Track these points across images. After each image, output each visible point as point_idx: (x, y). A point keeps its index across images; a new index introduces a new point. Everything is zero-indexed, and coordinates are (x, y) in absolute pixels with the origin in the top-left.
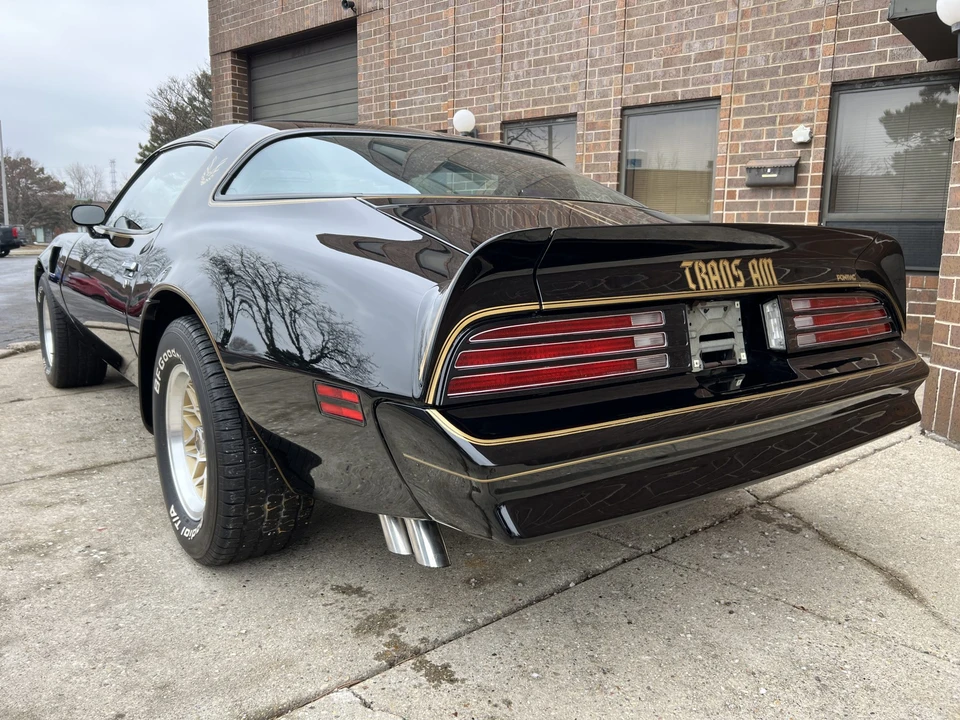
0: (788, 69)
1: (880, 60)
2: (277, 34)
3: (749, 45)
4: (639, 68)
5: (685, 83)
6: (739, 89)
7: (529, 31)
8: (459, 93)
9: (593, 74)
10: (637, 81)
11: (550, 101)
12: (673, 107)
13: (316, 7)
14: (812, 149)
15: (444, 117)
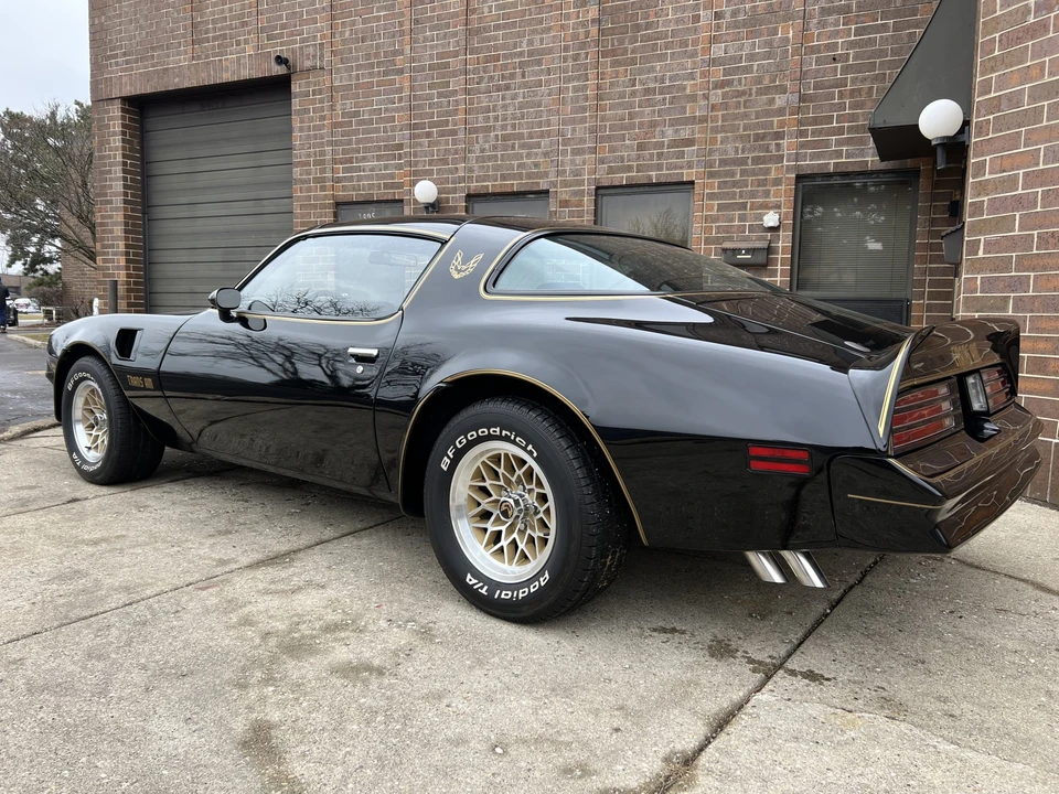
0: (756, 160)
1: (837, 158)
2: (186, 84)
3: (719, 136)
4: (613, 150)
5: (659, 167)
6: (711, 175)
7: (495, 106)
8: (416, 164)
9: (564, 153)
10: (610, 162)
11: (520, 176)
12: (647, 189)
13: (239, 59)
14: (781, 233)
15: (400, 186)
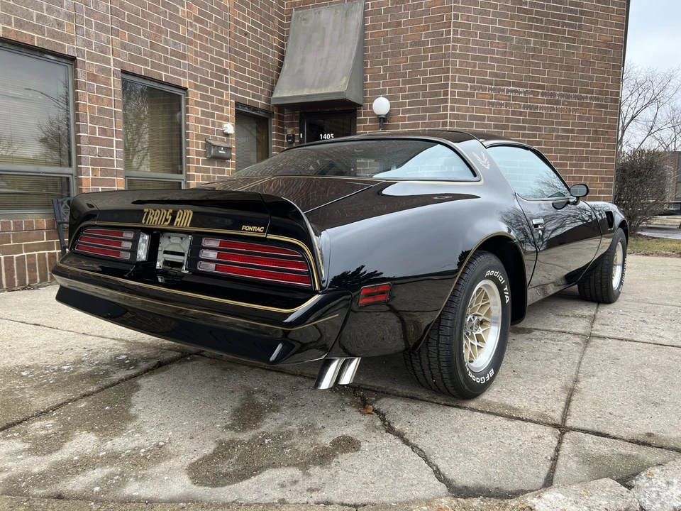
0: (217, 85)
1: (249, 96)
3: (199, 59)
6: (196, 87)
10: (131, 51)
11: (41, 30)
14: (230, 138)
